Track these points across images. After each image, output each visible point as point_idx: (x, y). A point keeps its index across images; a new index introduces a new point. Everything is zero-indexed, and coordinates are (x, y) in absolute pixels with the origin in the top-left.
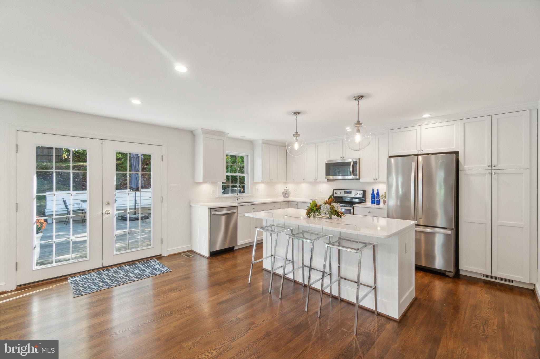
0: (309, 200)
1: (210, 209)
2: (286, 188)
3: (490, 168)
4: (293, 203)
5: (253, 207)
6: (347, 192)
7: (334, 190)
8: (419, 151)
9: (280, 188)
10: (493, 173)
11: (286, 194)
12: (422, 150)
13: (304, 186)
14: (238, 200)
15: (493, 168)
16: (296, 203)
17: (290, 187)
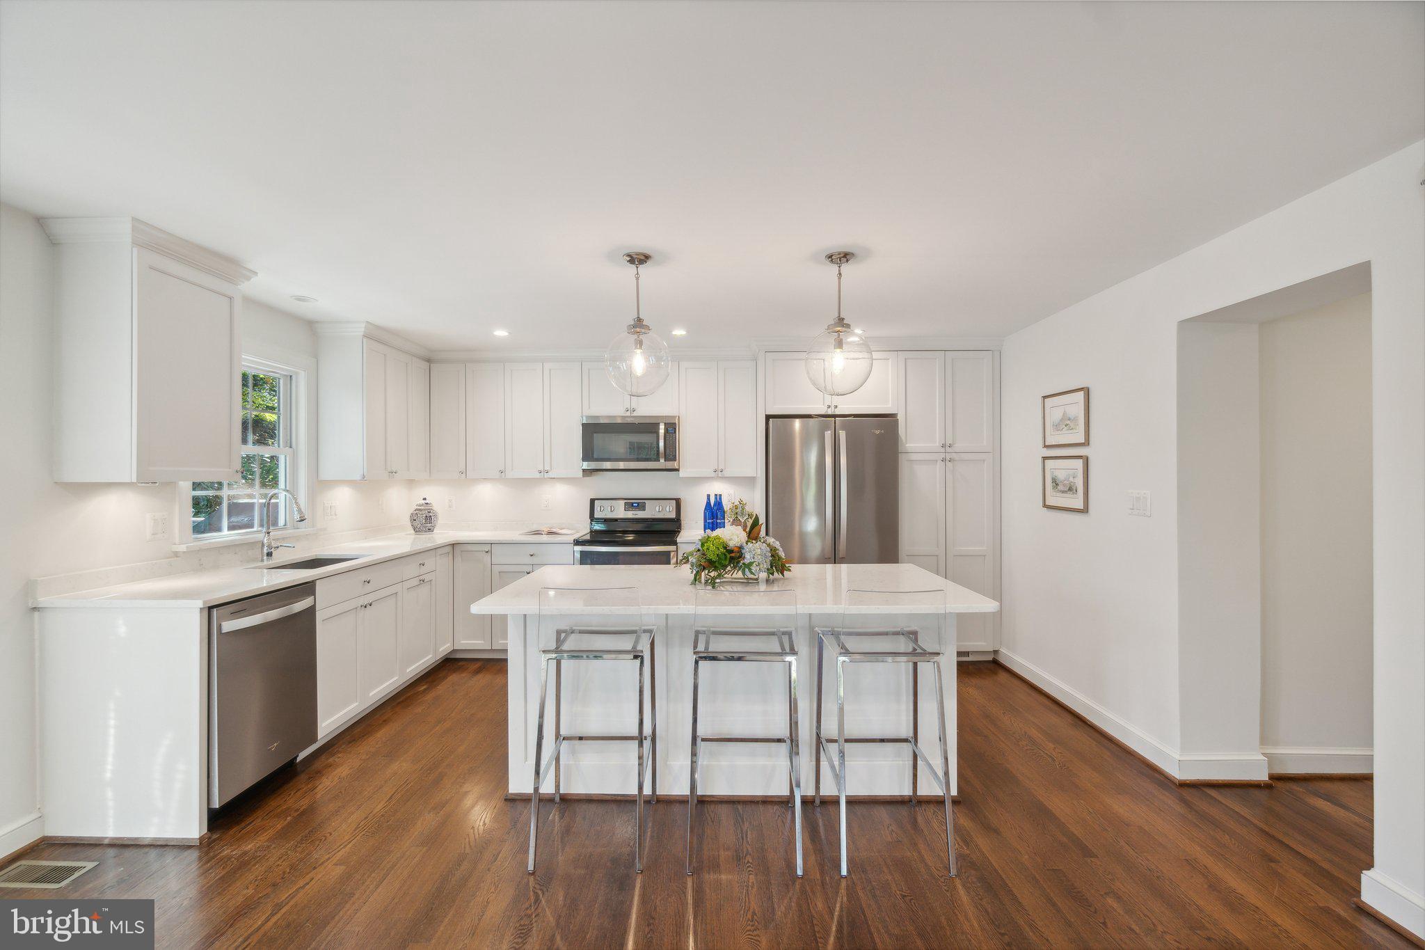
0: (520, 534)
1: (210, 608)
2: (425, 499)
3: (943, 450)
4: (469, 547)
5: (364, 576)
6: (633, 506)
7: (592, 501)
8: (829, 407)
9: (400, 502)
10: (948, 458)
11: (424, 520)
12: (836, 407)
13: (487, 493)
14: (269, 554)
15: (948, 450)
16: (487, 548)
17: (436, 495)
